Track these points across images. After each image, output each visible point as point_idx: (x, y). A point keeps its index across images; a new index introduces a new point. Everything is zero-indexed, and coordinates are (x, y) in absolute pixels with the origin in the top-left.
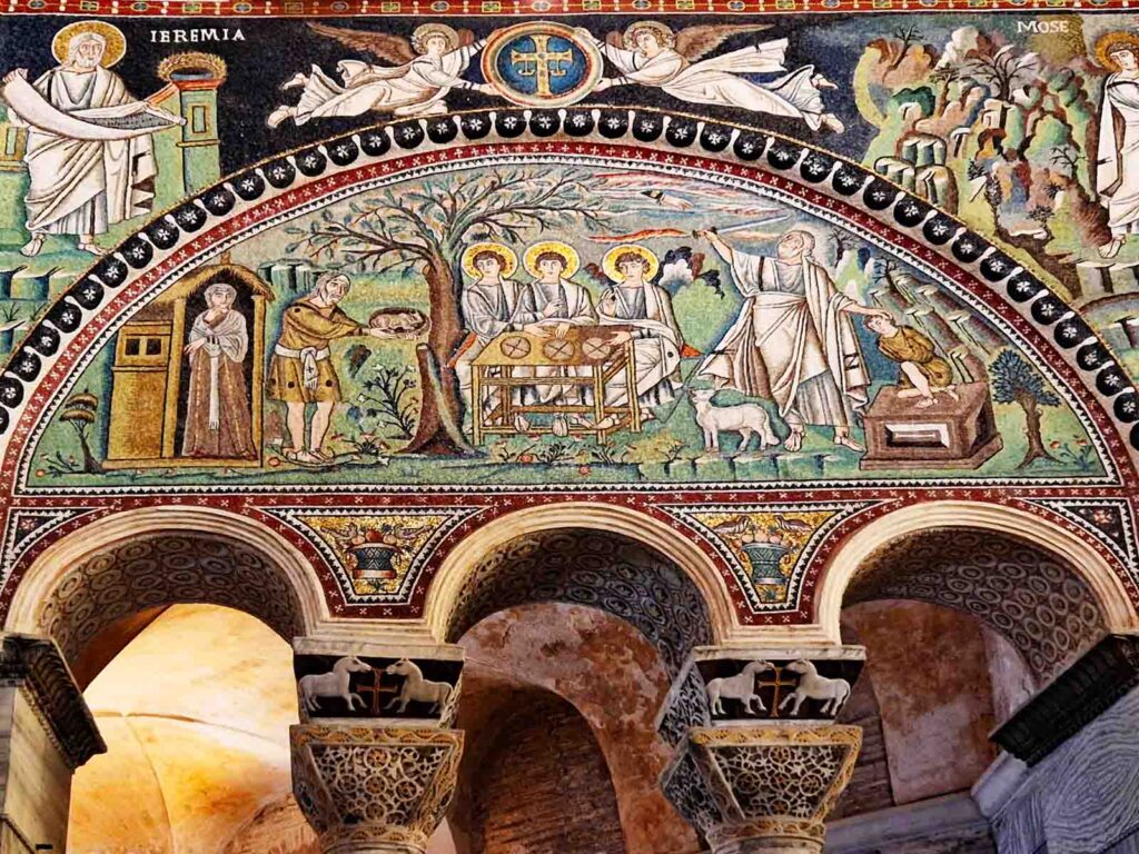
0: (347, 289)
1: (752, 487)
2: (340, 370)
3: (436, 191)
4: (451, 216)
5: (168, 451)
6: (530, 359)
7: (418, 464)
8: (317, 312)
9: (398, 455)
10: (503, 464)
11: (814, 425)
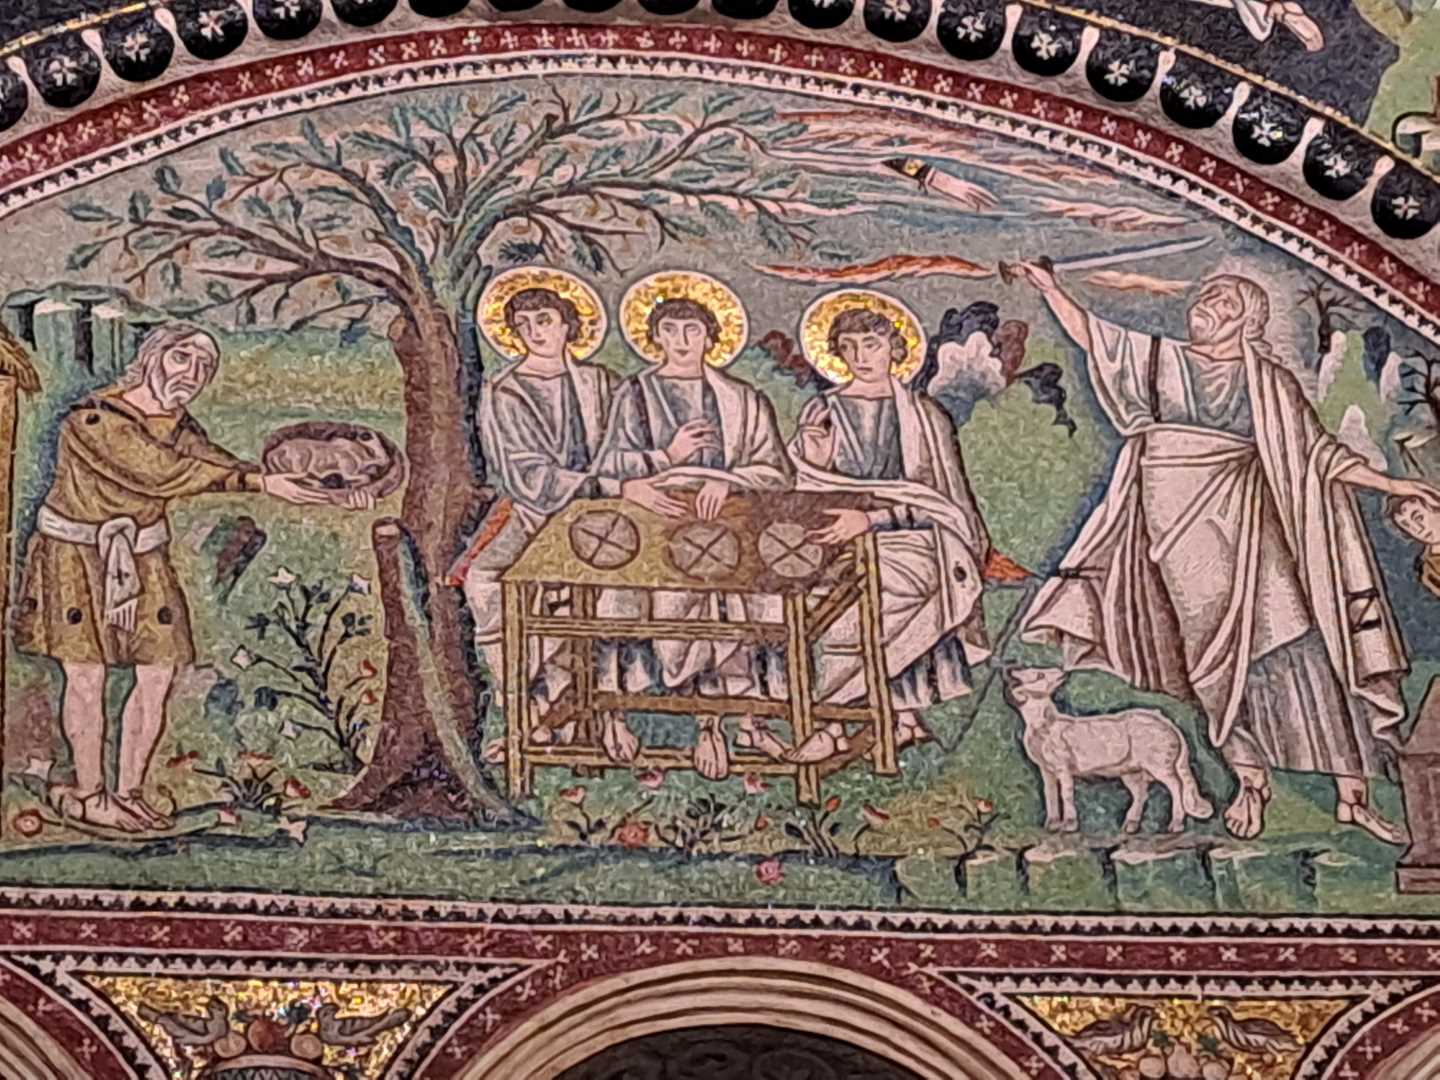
0: (212, 367)
1: (1156, 930)
2: (191, 582)
3: (420, 131)
4: (455, 195)
6: (641, 571)
7: (376, 842)
8: (140, 425)
9: (328, 815)
10: (578, 848)
11: (1288, 771)
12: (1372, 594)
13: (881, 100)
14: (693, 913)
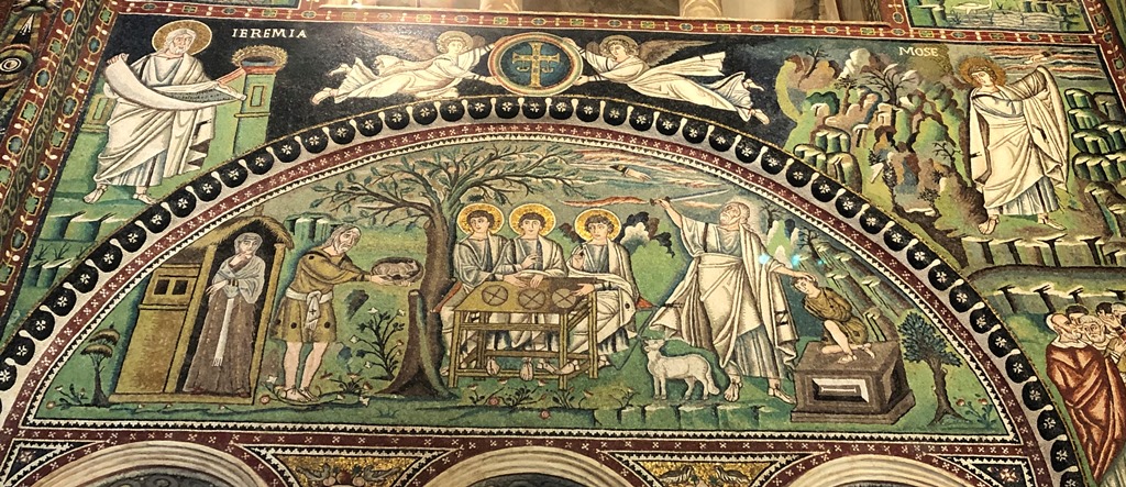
0: (357, 240)
1: (695, 436)
2: (339, 313)
3: (444, 159)
4: (455, 181)
5: (171, 387)
6: (505, 307)
7: (396, 405)
8: (328, 260)
9: (378, 396)
10: (472, 407)
11: (750, 377)
12: (785, 312)
13: (611, 146)
14: (514, 431)
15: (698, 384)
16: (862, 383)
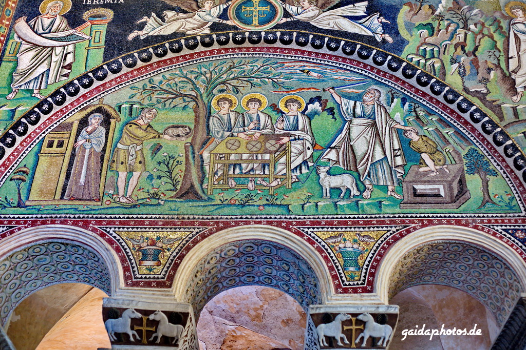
0: (155, 115)
1: (345, 218)
2: (147, 156)
3: (203, 70)
4: (209, 81)
5: (58, 196)
6: (239, 151)
7: (179, 204)
8: (140, 127)
9: (169, 199)
10: (221, 204)
11: (377, 185)
12: (399, 149)
13: (300, 59)
14: (244, 217)
15: (348, 189)
16: (441, 187)
